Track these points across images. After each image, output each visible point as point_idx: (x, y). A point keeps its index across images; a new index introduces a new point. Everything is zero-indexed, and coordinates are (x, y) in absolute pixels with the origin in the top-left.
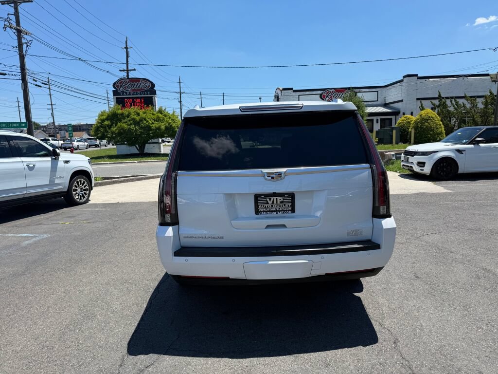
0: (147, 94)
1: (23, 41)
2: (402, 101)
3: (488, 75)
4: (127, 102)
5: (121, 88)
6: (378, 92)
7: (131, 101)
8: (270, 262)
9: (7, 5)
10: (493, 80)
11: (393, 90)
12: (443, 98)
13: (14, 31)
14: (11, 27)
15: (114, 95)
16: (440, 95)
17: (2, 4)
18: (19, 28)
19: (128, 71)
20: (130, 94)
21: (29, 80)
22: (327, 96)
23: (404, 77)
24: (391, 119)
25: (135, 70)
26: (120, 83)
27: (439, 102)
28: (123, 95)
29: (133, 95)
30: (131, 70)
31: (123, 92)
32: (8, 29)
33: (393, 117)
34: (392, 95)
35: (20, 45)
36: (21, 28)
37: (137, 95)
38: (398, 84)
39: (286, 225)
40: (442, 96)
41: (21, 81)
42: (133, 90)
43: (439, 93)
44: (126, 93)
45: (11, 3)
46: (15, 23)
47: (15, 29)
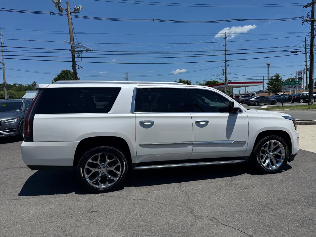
9: (308, 7)
13: (310, 22)
14: (307, 21)
17: (306, 8)
18: (312, 19)
32: (305, 23)
35: (312, 30)
41: (309, 54)
45: (311, 5)
46: (311, 17)
47: (310, 21)
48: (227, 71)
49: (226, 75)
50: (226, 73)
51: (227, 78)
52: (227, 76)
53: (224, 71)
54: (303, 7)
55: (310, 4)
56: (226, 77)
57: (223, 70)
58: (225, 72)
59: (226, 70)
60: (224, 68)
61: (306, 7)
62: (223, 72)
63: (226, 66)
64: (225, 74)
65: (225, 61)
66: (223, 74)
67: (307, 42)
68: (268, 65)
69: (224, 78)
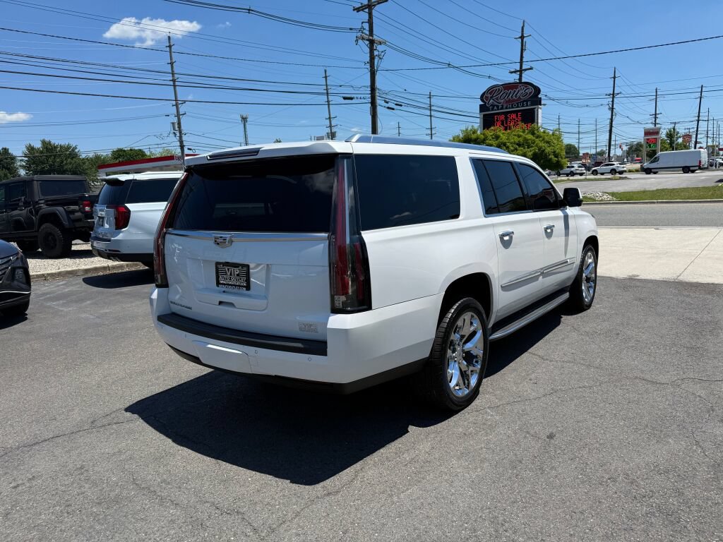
0: (527, 106)
1: (376, 53)
4: (497, 121)
5: (492, 101)
7: (503, 117)
8: (210, 346)
9: (362, 12)
13: (367, 42)
14: (363, 39)
15: (481, 111)
17: (358, 12)
18: (371, 38)
19: (521, 71)
20: (502, 109)
21: (379, 101)
25: (531, 69)
26: (490, 93)
28: (493, 110)
29: (506, 108)
30: (526, 70)
31: (493, 106)
32: (360, 41)
35: (372, 58)
36: (375, 37)
37: (512, 108)
39: (235, 305)
41: (370, 105)
42: (507, 102)
44: (498, 106)
45: (365, 9)
46: (368, 33)
47: (367, 40)
48: (182, 128)
49: (181, 137)
50: (180, 132)
51: (185, 143)
52: (184, 138)
53: (176, 126)
54: (354, 10)
55: (365, 6)
56: (181, 142)
57: (173, 124)
58: (178, 128)
59: (179, 124)
60: (175, 120)
61: (358, 10)
62: (174, 129)
63: (178, 115)
64: (178, 134)
65: (174, 103)
66: (174, 133)
67: (328, 78)
68: (244, 119)
69: (178, 144)
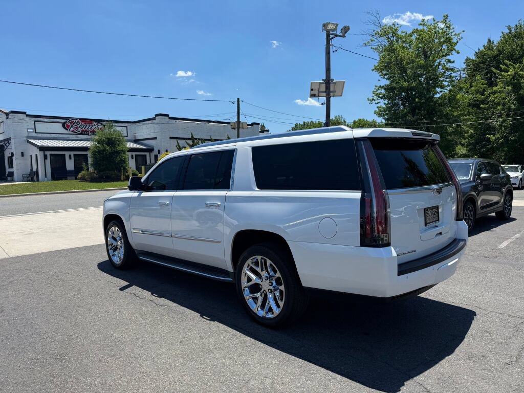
2: (155, 138)
3: (229, 123)
6: (127, 127)
10: (232, 127)
11: (144, 127)
12: (196, 139)
16: (192, 136)
22: (72, 126)
23: (156, 115)
24: (145, 156)
27: (192, 142)
33: (147, 154)
34: (143, 132)
38: (150, 122)
40: (195, 137)
43: (192, 134)
